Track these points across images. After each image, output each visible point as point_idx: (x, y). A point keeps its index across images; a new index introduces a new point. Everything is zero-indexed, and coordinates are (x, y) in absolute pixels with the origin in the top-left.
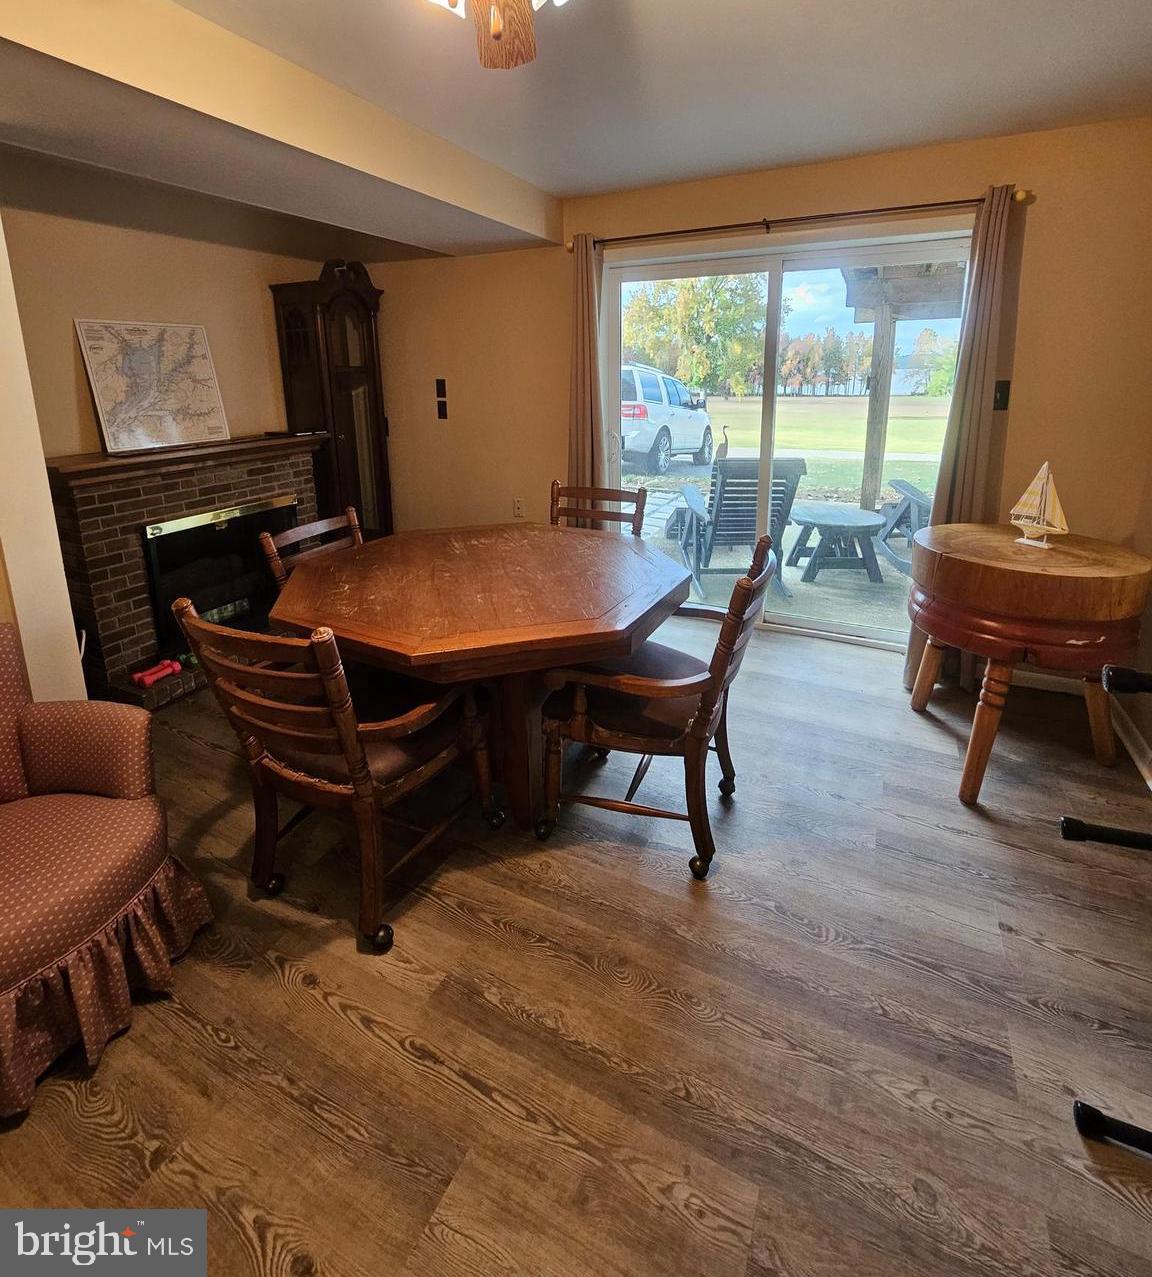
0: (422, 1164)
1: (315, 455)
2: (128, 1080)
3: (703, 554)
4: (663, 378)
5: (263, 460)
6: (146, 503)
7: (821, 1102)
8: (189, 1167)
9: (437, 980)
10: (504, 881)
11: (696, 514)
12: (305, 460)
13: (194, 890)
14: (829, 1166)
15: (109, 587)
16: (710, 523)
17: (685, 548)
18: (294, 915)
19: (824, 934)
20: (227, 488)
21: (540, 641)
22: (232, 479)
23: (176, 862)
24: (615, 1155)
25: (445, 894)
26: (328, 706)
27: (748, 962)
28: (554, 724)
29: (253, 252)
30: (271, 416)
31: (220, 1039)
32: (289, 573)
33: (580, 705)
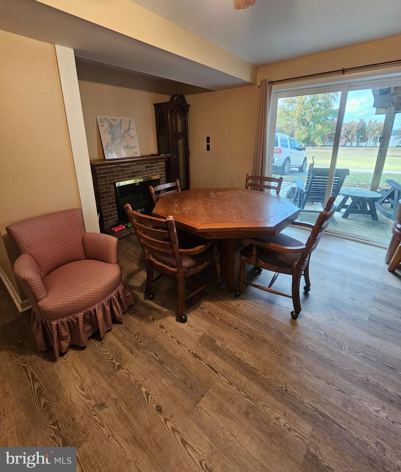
0: (195, 389)
1: (166, 162)
2: (111, 344)
3: (301, 204)
4: (289, 138)
5: (150, 163)
6: (116, 176)
7: (339, 405)
8: (127, 372)
9: (201, 334)
10: (224, 307)
11: (300, 189)
12: (163, 164)
13: (129, 294)
14: (341, 427)
15: (106, 201)
16: (306, 193)
17: (294, 202)
18: (157, 306)
19: (344, 347)
20: (139, 172)
21: (242, 228)
22: (141, 169)
23: (124, 285)
24: (259, 403)
25: (204, 308)
26: (171, 242)
27: (312, 351)
28: (244, 258)
29: (148, 92)
30: (152, 149)
31: (136, 338)
32: (158, 199)
33: (254, 252)
